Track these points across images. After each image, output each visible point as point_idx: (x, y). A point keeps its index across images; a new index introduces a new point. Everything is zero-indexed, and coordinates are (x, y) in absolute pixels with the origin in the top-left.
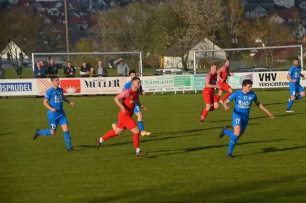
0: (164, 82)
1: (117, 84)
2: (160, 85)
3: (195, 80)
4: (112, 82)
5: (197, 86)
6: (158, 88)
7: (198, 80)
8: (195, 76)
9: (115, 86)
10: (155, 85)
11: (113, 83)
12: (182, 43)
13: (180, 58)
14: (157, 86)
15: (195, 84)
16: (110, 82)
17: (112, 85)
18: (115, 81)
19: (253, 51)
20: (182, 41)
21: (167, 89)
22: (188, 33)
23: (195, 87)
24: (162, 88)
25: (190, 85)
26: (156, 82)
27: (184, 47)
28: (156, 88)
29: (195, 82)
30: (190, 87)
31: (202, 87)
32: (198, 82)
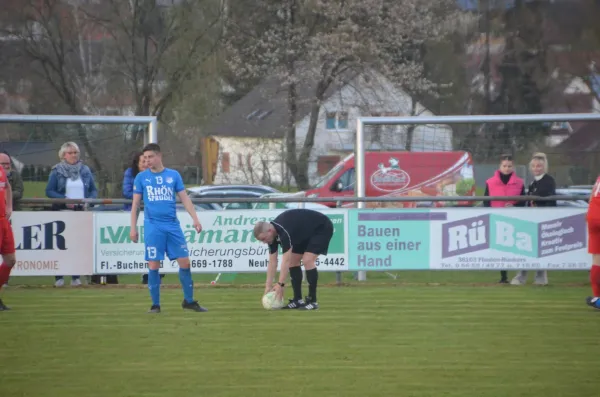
0: (240, 237)
1: (55, 239)
2: (223, 246)
3: (362, 231)
4: (34, 231)
5: (371, 254)
6: (216, 258)
7: (371, 233)
8: (362, 217)
9: (49, 246)
10: (205, 245)
11: (40, 236)
12: (292, 87)
13: (277, 147)
14: (210, 253)
15: (361, 247)
16: (27, 231)
17: (34, 244)
18: (49, 227)
19: (555, 127)
20: (294, 79)
21: (251, 263)
22: (317, 49)
23: (359, 261)
24: (230, 257)
25: (342, 251)
26: (211, 233)
27: (298, 103)
28: (210, 260)
29: (361, 239)
30: (345, 256)
31: (389, 258)
32: (374, 239)
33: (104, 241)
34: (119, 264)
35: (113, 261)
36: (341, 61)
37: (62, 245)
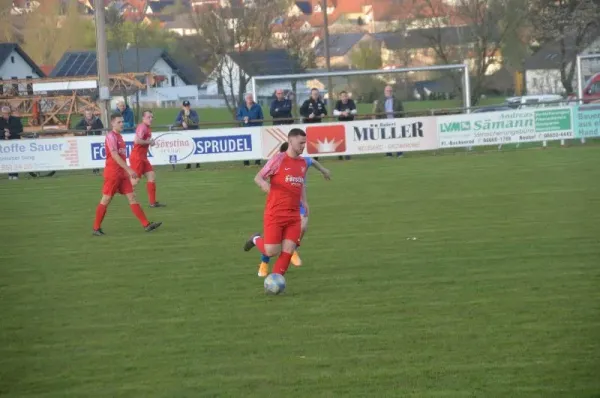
0: (514, 124)
1: (417, 132)
2: (506, 129)
3: (580, 116)
4: (407, 128)
5: (585, 129)
6: (502, 136)
7: (586, 117)
8: (580, 109)
10: (496, 130)
11: (410, 130)
12: (562, 40)
14: (498, 134)
15: (581, 125)
16: (403, 128)
17: (407, 134)
20: (562, 36)
21: (521, 138)
22: (575, 19)
23: (580, 132)
24: (510, 135)
25: (570, 128)
26: (498, 123)
27: (566, 48)
28: (498, 137)
29: (581, 121)
30: (571, 130)
31: (596, 130)
32: (588, 120)
33: (442, 131)
34: (451, 143)
35: (448, 141)
36: (589, 25)
37: (421, 134)
